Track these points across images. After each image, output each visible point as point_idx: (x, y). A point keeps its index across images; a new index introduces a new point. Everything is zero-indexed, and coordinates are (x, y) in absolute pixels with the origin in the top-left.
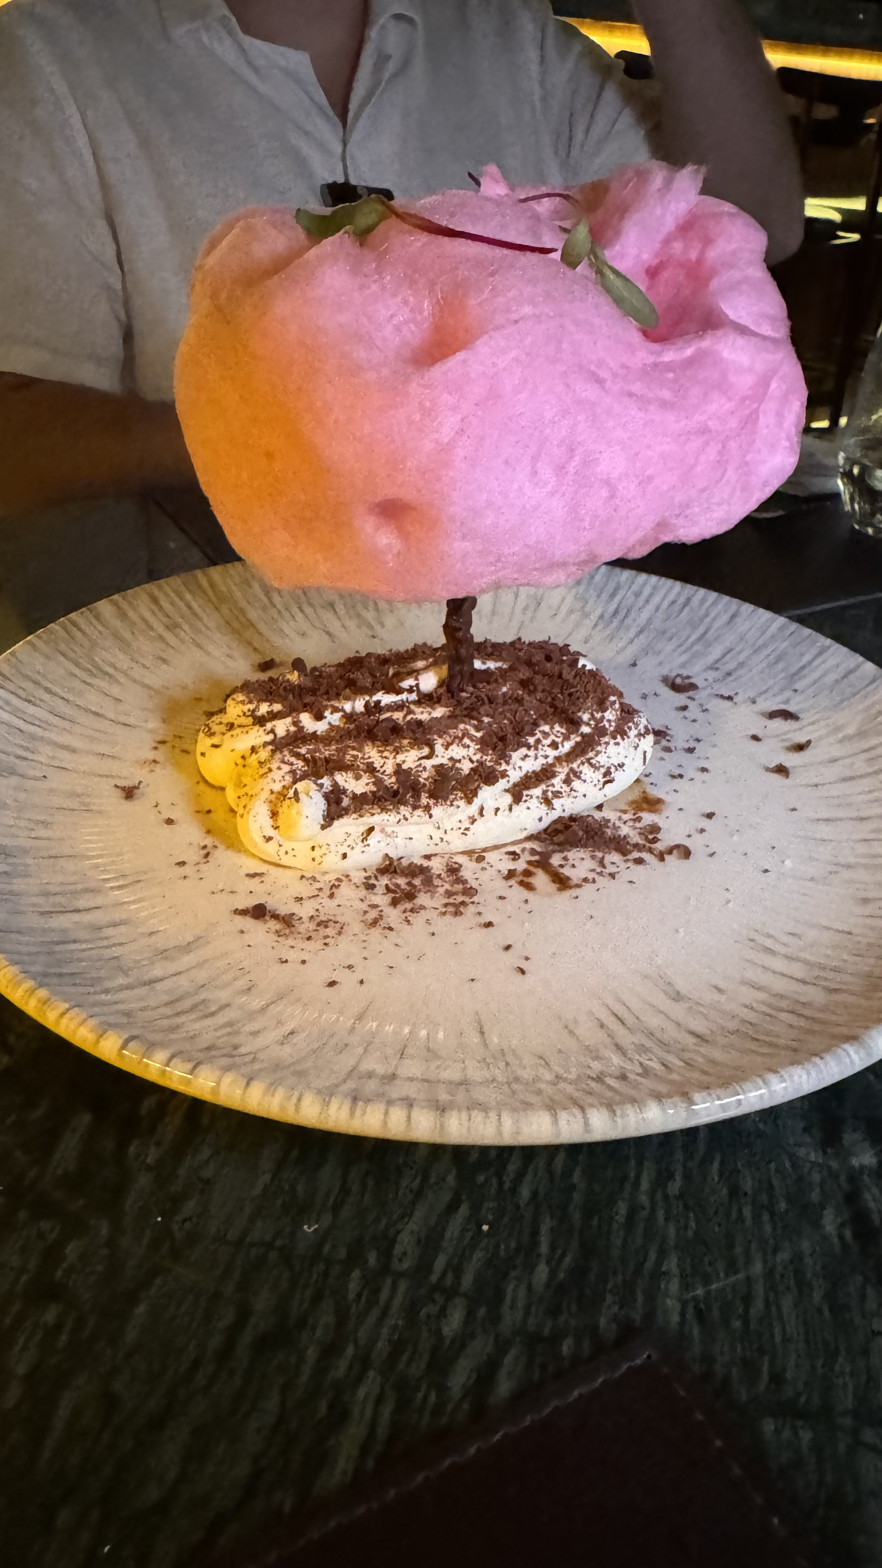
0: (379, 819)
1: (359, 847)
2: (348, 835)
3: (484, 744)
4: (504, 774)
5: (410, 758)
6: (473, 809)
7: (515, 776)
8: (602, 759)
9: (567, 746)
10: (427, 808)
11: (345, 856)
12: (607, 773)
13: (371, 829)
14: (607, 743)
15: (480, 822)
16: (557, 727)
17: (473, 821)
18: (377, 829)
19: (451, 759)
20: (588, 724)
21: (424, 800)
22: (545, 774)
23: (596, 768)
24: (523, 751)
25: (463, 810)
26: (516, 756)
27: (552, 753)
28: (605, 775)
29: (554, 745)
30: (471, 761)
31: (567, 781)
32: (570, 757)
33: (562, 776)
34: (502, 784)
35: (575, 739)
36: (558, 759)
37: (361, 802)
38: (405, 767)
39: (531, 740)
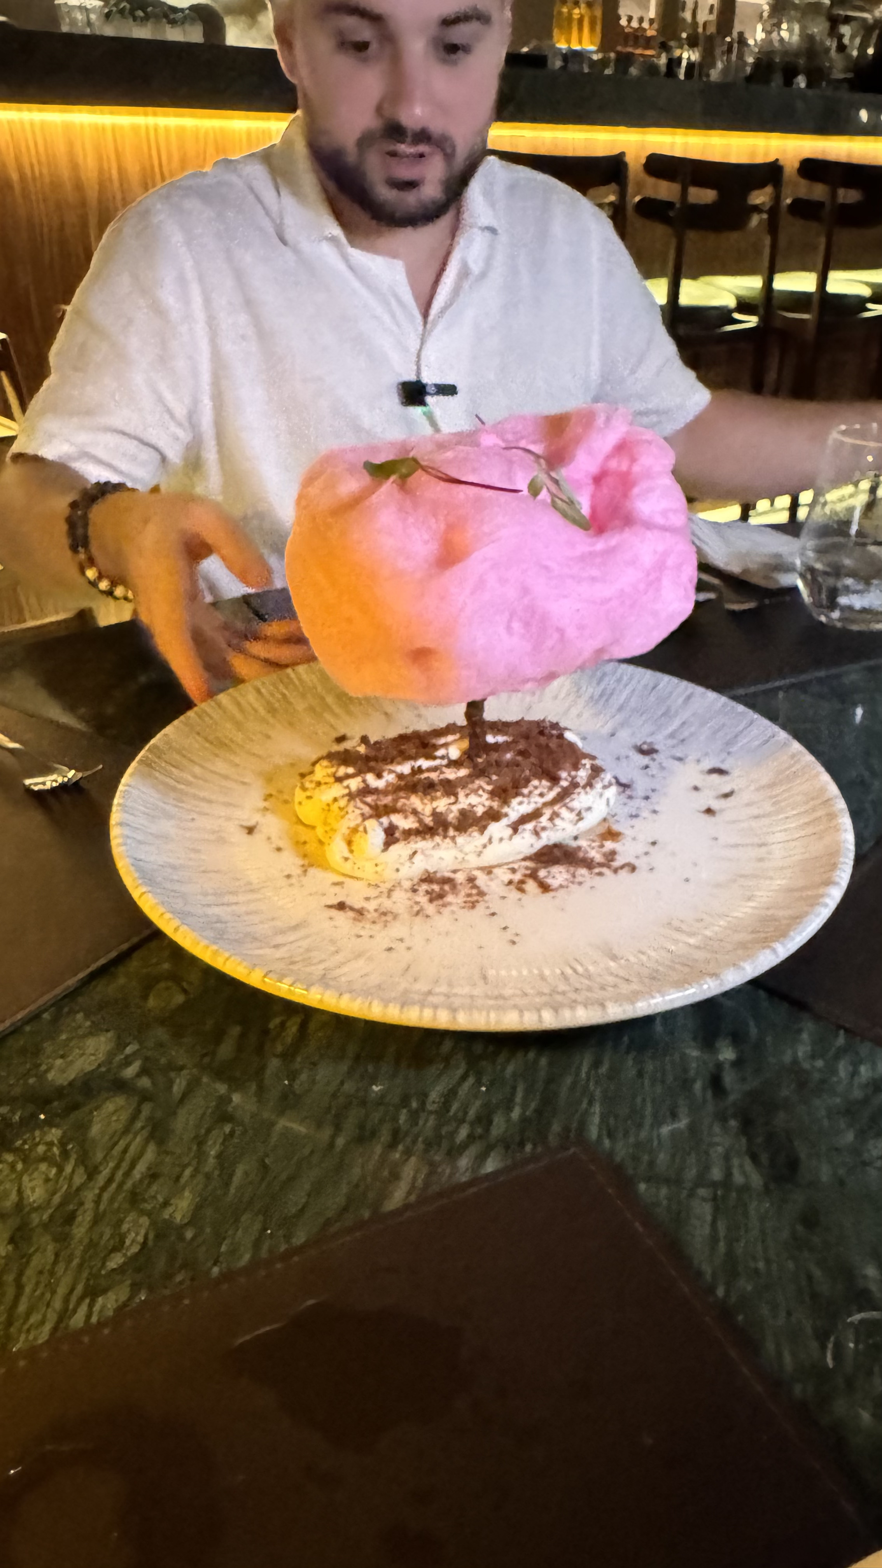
0: (420, 844)
1: (408, 864)
2: (400, 856)
3: (493, 794)
4: (506, 815)
5: (442, 804)
6: (484, 839)
7: (514, 816)
8: (575, 804)
9: (551, 795)
10: (453, 838)
13: (415, 853)
15: (489, 847)
16: (544, 782)
17: (485, 846)
18: (419, 852)
19: (470, 804)
20: (566, 779)
21: (451, 832)
22: (535, 815)
24: (519, 799)
25: (478, 839)
26: (515, 802)
27: (541, 801)
28: (578, 815)
29: (541, 795)
30: (484, 806)
31: (551, 819)
32: (553, 803)
33: (547, 816)
34: (504, 822)
35: (557, 790)
36: (545, 805)
37: (408, 834)
38: (438, 810)
39: (525, 791)
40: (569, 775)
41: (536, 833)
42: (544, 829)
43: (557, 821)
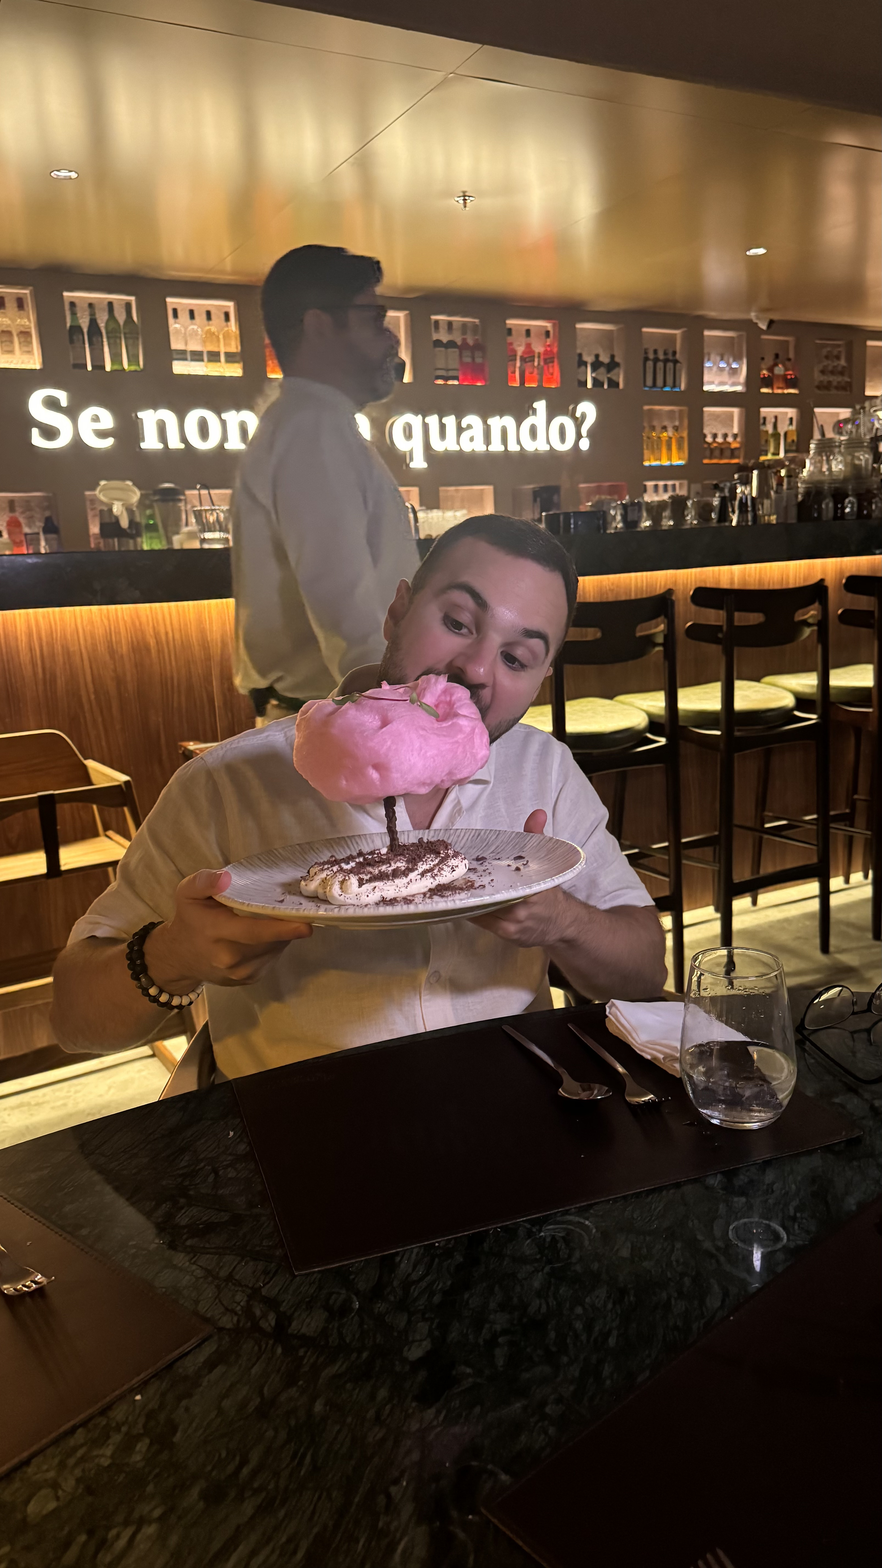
0: (376, 884)
1: (374, 891)
2: (369, 888)
3: (408, 862)
4: (417, 869)
5: (382, 869)
6: (407, 880)
7: (420, 870)
8: (450, 864)
9: (437, 861)
10: (392, 880)
11: (367, 896)
15: (411, 883)
16: (432, 856)
17: (409, 883)
18: (377, 888)
19: (397, 867)
20: (443, 855)
22: (431, 870)
23: (448, 868)
24: (422, 863)
25: (405, 880)
26: (420, 864)
27: (432, 863)
28: (452, 869)
29: (432, 861)
30: (405, 867)
31: (439, 871)
32: (438, 864)
33: (437, 870)
34: (416, 872)
35: (439, 858)
36: (435, 865)
37: (369, 881)
39: (424, 860)
40: (444, 852)
41: (434, 877)
42: (436, 875)
43: (442, 872)
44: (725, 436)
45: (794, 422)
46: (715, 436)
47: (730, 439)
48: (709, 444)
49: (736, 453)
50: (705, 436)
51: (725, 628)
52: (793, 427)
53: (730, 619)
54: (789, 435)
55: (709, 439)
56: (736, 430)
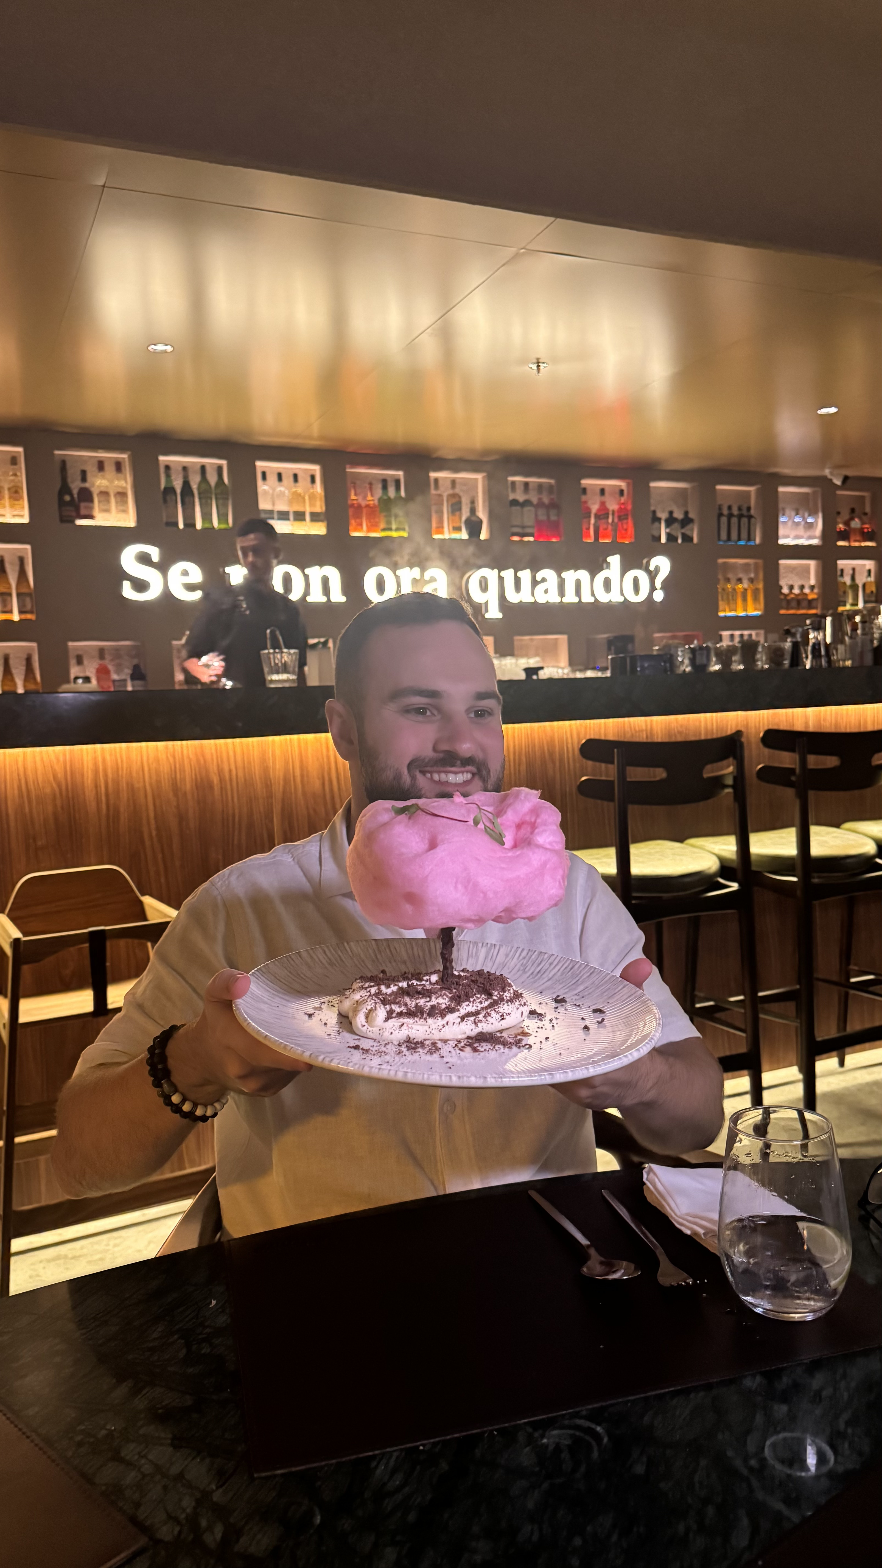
0: (406, 1020)
1: (397, 1031)
2: (394, 1025)
3: (451, 999)
4: (458, 1010)
5: (422, 1002)
6: (444, 1022)
7: (463, 1011)
8: (501, 1010)
9: (487, 1003)
10: (425, 1019)
11: (392, 1033)
12: (502, 1015)
13: (403, 1024)
14: (504, 1004)
15: (447, 1027)
16: (483, 995)
17: (444, 1026)
18: (405, 1025)
19: (438, 1003)
20: (497, 996)
21: (425, 1015)
22: (477, 1013)
23: (498, 1013)
24: (468, 1003)
25: (440, 1022)
26: (464, 1004)
27: (480, 1006)
29: (481, 1003)
30: (446, 1004)
31: (485, 1017)
32: (486, 1008)
33: (483, 1015)
34: (457, 1014)
35: (490, 1001)
36: (482, 1009)
37: (400, 1014)
38: (419, 1005)
39: (472, 1000)
40: (499, 994)
41: (476, 1023)
42: (480, 1021)
44: (802, 587)
45: (873, 574)
46: (791, 587)
47: (807, 590)
48: (786, 595)
49: (814, 604)
50: (781, 588)
51: (798, 771)
52: (872, 579)
53: (803, 762)
54: (867, 587)
55: (785, 590)
56: (813, 582)
